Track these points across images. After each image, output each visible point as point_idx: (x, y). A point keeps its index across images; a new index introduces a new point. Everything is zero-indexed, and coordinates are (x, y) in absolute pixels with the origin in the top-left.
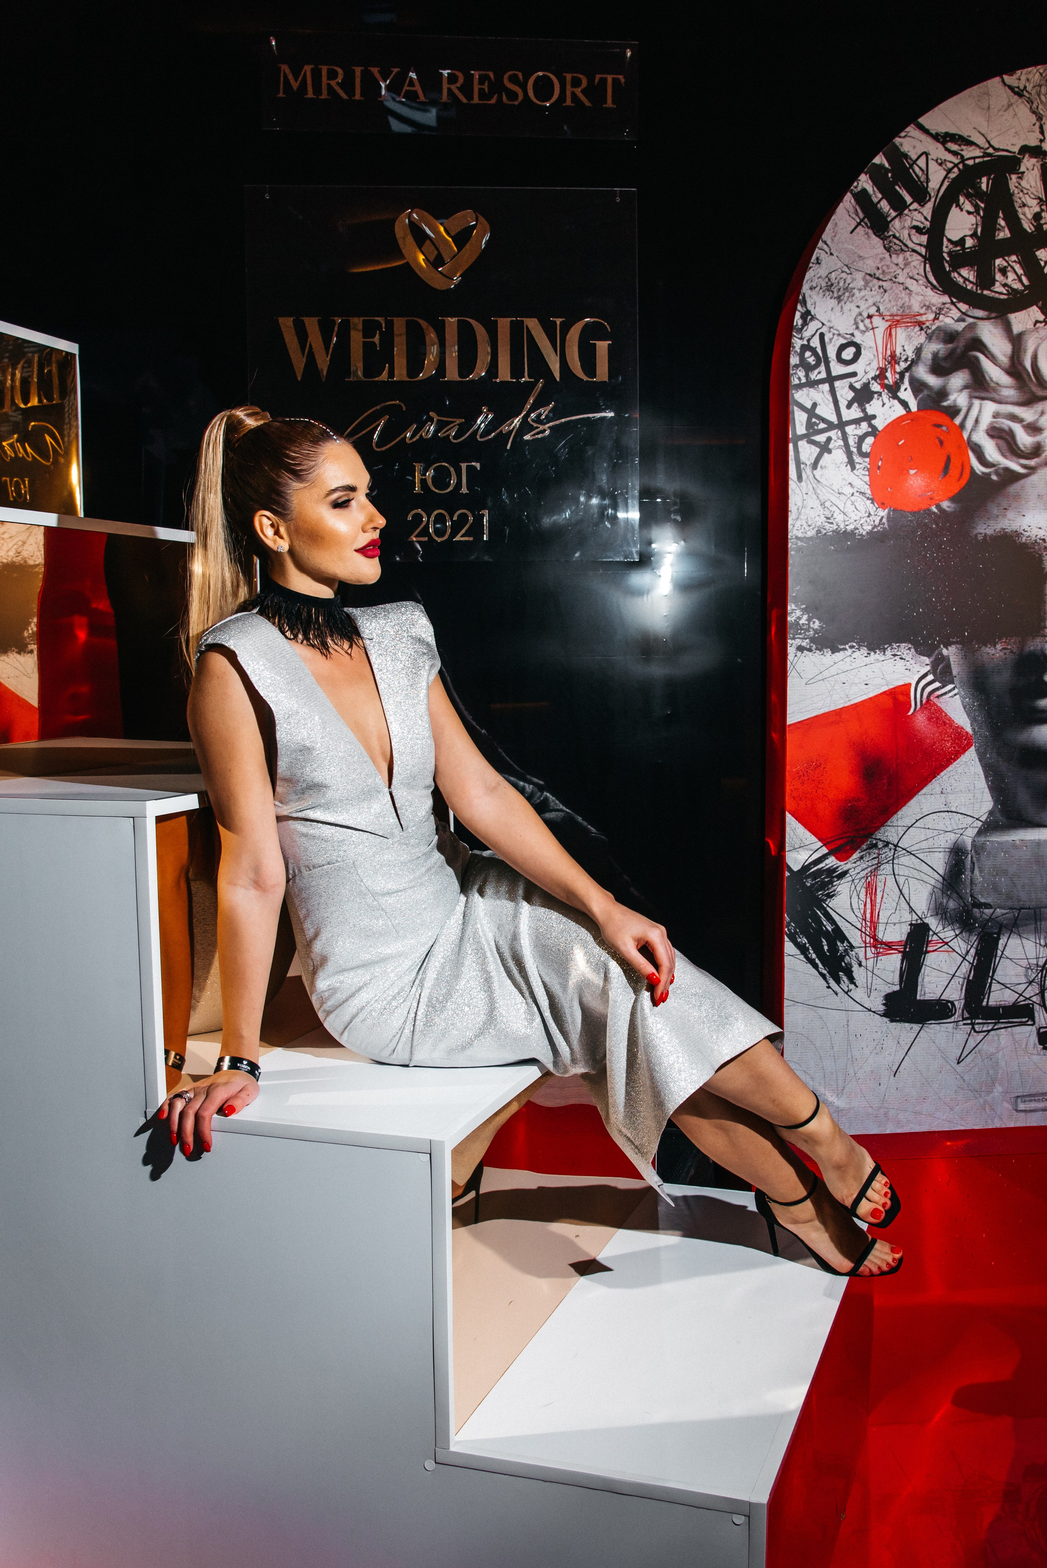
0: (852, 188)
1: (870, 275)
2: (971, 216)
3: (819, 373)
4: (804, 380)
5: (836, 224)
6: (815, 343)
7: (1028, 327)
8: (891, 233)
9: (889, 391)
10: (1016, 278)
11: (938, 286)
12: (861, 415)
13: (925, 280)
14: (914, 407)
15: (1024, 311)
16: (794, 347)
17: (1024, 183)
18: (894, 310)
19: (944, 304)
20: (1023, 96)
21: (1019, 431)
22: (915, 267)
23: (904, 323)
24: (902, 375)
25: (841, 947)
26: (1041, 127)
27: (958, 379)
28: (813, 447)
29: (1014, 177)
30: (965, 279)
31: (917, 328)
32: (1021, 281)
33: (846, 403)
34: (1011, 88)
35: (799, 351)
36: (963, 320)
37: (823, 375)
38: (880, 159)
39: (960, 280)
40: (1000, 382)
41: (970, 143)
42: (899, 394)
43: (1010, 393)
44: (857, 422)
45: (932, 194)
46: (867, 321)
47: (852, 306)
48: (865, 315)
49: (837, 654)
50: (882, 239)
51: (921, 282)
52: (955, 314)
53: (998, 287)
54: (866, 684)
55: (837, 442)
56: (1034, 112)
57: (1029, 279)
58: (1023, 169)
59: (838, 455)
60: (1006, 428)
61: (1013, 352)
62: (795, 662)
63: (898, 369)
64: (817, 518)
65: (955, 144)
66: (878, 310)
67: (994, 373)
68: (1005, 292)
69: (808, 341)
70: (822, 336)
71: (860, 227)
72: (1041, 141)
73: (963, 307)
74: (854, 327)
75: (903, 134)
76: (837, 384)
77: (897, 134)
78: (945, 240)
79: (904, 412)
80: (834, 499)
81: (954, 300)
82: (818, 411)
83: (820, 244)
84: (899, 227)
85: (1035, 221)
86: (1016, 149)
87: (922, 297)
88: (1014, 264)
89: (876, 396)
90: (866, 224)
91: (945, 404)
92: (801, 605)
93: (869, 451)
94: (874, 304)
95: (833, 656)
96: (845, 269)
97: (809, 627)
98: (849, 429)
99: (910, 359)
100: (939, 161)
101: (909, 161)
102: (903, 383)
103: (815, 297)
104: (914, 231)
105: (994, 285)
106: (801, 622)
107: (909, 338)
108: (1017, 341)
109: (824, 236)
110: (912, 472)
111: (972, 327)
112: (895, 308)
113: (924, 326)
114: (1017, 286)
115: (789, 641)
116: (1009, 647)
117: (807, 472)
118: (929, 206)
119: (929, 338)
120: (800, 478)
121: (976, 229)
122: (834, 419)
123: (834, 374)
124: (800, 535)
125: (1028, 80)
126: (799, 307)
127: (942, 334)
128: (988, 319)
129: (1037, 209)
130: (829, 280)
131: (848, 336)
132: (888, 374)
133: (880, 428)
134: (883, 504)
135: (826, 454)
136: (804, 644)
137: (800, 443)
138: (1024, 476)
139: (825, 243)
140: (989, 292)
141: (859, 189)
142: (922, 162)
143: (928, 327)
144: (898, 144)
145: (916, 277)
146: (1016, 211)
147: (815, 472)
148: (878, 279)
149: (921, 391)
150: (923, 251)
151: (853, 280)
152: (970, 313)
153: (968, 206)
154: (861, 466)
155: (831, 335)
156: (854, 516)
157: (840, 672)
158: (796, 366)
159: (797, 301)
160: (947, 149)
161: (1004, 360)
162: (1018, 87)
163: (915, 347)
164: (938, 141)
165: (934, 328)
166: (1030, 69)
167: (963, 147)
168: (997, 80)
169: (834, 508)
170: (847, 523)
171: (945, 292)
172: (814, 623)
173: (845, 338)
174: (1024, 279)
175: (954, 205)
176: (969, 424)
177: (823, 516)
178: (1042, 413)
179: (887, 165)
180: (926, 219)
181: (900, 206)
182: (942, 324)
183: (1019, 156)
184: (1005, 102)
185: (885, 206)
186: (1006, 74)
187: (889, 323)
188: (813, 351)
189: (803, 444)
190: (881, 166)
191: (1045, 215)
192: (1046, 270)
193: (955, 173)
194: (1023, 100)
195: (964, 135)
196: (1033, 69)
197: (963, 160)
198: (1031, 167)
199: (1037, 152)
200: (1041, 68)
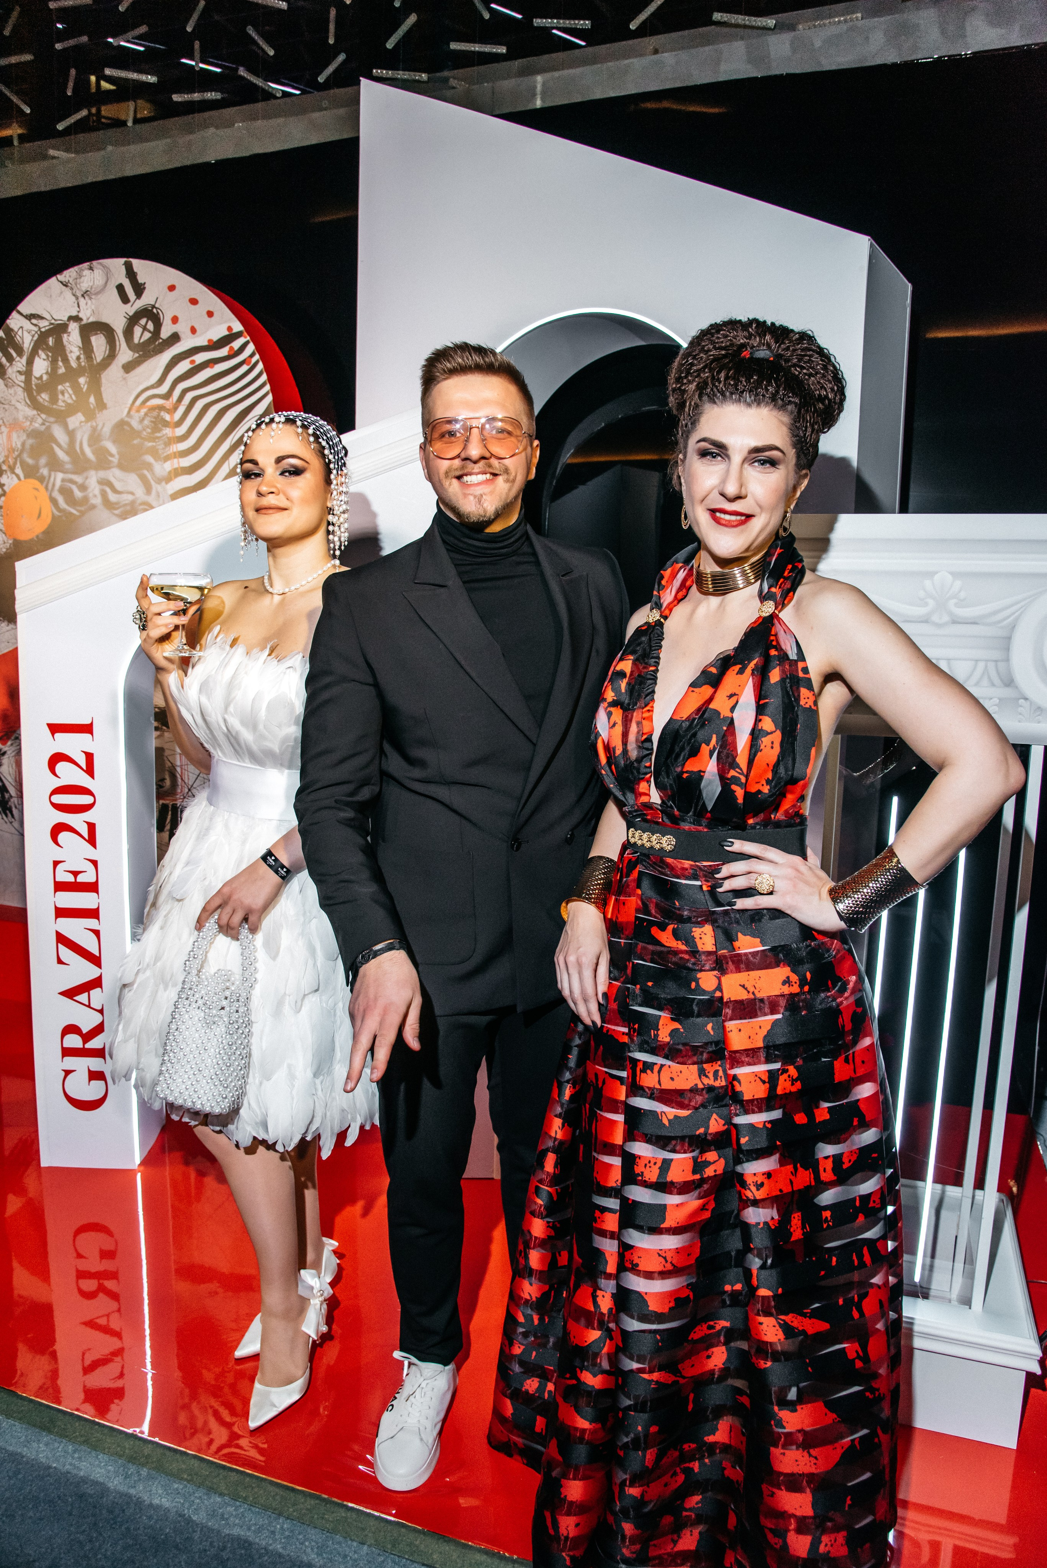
2: (45, 361)
7: (77, 425)
8: (7, 376)
9: (10, 469)
10: (69, 396)
11: (30, 405)
13: (25, 402)
14: (22, 477)
15: (74, 416)
17: (70, 339)
18: (11, 422)
19: (34, 415)
20: (68, 286)
21: (75, 489)
22: (19, 395)
23: (16, 428)
24: (16, 459)
25: (7, 796)
26: (78, 304)
27: (43, 461)
29: (65, 335)
30: (44, 400)
31: (22, 431)
32: (71, 397)
34: (61, 282)
36: (44, 424)
39: (41, 400)
40: (64, 460)
41: (42, 318)
42: (15, 470)
43: (68, 466)
45: (26, 351)
50: (4, 379)
51: (23, 403)
52: (40, 420)
53: (61, 403)
54: (8, 642)
56: (74, 295)
57: (77, 397)
58: (70, 330)
60: (69, 488)
61: (70, 441)
63: (14, 456)
65: (36, 319)
66: (3, 422)
67: (61, 455)
68: (64, 405)
72: (78, 312)
73: (44, 416)
75: (10, 317)
77: (8, 318)
78: (33, 378)
79: (18, 481)
81: (39, 413)
84: (11, 372)
85: (77, 360)
86: (66, 319)
88: (68, 389)
89: (4, 472)
91: (37, 475)
93: (2, 505)
99: (19, 450)
100: (28, 331)
101: (14, 333)
102: (16, 464)
104: (18, 374)
105: (58, 401)
107: (18, 437)
108: (71, 434)
110: (24, 516)
111: (49, 428)
112: (11, 420)
113: (25, 430)
114: (70, 401)
118: (25, 358)
119: (28, 436)
121: (48, 369)
125: (70, 276)
127: (34, 433)
128: (56, 422)
129: (78, 354)
132: (10, 459)
133: (7, 491)
134: (10, 536)
138: (80, 517)
140: (56, 406)
142: (20, 333)
143: (27, 430)
144: (9, 324)
145: (20, 401)
146: (66, 355)
149: (26, 468)
150: (22, 385)
152: (47, 420)
153: (43, 355)
160: (32, 324)
161: (65, 445)
162: (65, 281)
163: (21, 442)
164: (27, 319)
165: (30, 430)
167: (39, 321)
168: (53, 279)
171: (34, 408)
174: (73, 396)
175: (36, 356)
176: (50, 486)
178: (87, 478)
179: (4, 337)
180: (23, 365)
181: (11, 360)
182: (34, 427)
183: (66, 323)
184: (59, 291)
185: (4, 361)
186: (57, 274)
187: (9, 429)
191: (82, 356)
192: (84, 390)
193: (36, 336)
194: (68, 289)
195: (39, 313)
196: (72, 270)
197: (40, 328)
198: (74, 327)
199: (76, 319)
200: (76, 268)
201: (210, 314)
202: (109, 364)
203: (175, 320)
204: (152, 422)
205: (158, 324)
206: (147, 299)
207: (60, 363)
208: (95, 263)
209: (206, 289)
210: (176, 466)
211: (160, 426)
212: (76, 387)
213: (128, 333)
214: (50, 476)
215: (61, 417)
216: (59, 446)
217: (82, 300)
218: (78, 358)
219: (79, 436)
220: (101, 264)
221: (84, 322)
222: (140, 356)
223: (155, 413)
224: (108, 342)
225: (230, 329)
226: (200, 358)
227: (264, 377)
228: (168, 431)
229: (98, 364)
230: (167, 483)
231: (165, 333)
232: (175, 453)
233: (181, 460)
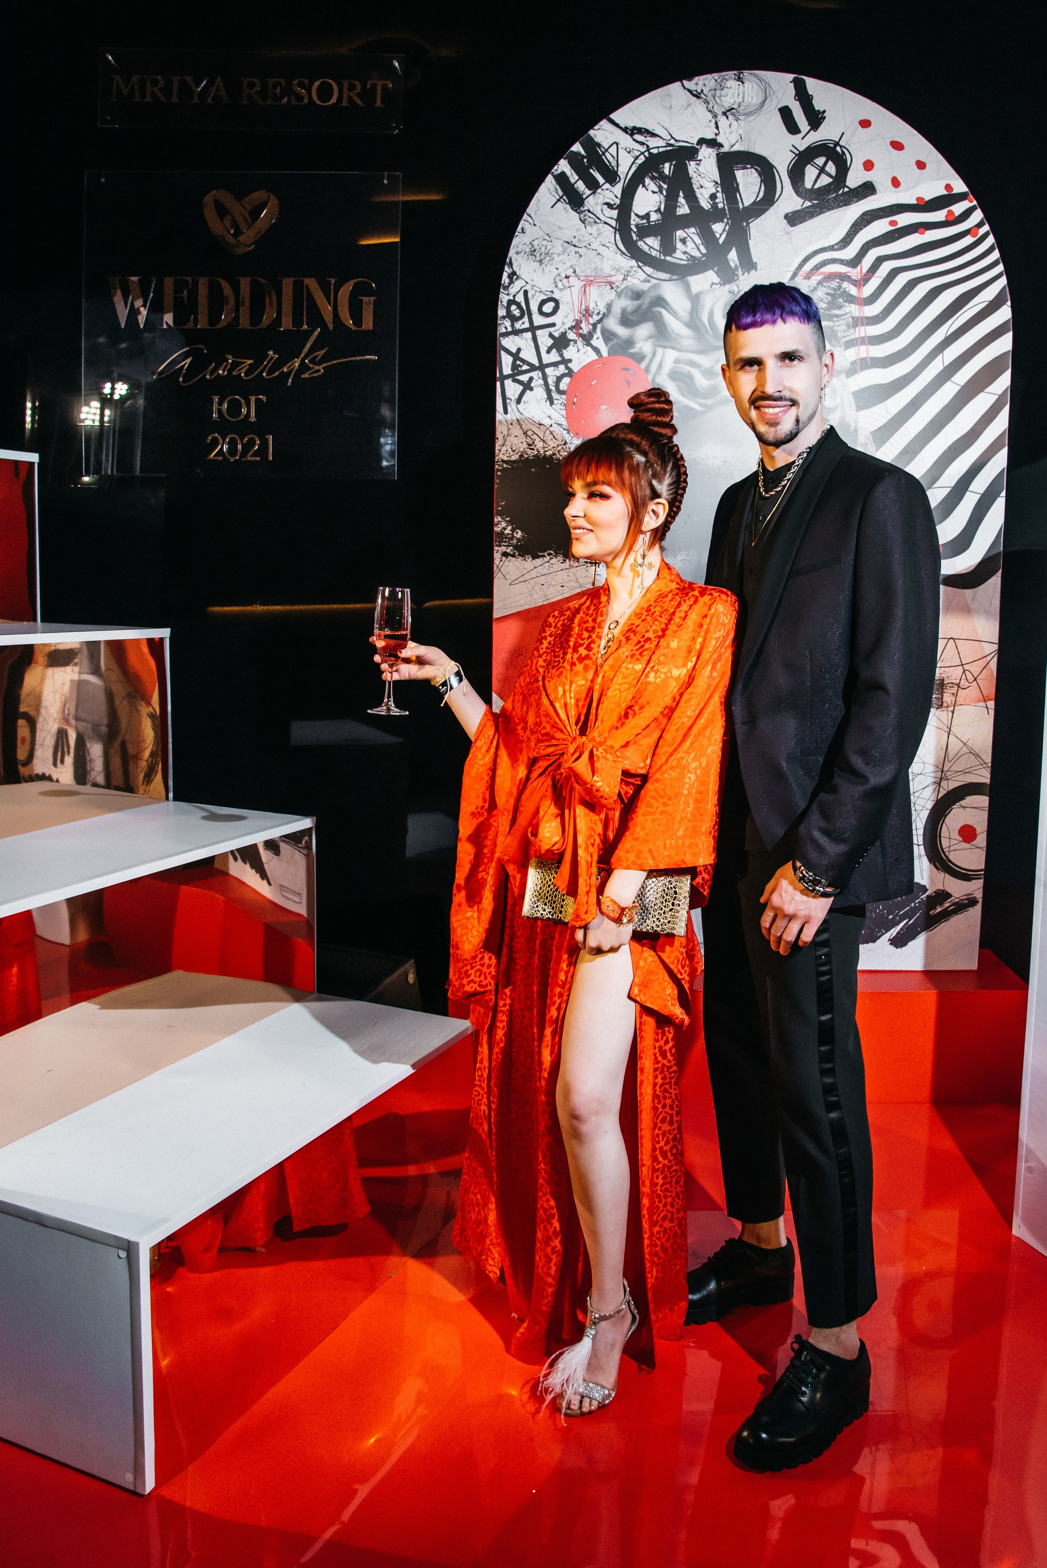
0: (553, 171)
1: (568, 243)
2: (655, 195)
3: (523, 323)
4: (510, 329)
5: (539, 201)
6: (520, 298)
7: (705, 288)
8: (586, 208)
9: (583, 339)
10: (695, 247)
11: (626, 252)
12: (559, 359)
13: (615, 247)
14: (604, 352)
15: (702, 275)
16: (501, 302)
17: (701, 168)
18: (588, 272)
19: (632, 267)
20: (700, 97)
21: (696, 374)
22: (606, 236)
23: (597, 282)
24: (594, 326)
26: (716, 123)
27: (644, 330)
28: (517, 385)
29: (693, 163)
30: (651, 247)
31: (608, 287)
32: (698, 249)
33: (547, 348)
34: (690, 91)
35: (506, 305)
36: (649, 281)
37: (527, 325)
38: (577, 148)
39: (646, 248)
40: (680, 334)
41: (654, 135)
42: (592, 342)
43: (689, 342)
44: (555, 364)
45: (622, 177)
46: (565, 281)
47: (553, 268)
48: (563, 275)
49: (537, 560)
50: (578, 213)
51: (611, 249)
52: (641, 275)
53: (678, 254)
54: (562, 586)
55: (538, 381)
56: (710, 111)
57: (708, 250)
58: (700, 157)
59: (539, 392)
60: (686, 373)
61: (692, 309)
62: (500, 566)
63: (591, 321)
64: (521, 445)
65: (642, 135)
66: (575, 272)
67: (675, 326)
68: (686, 259)
69: (514, 296)
70: (526, 292)
71: (559, 203)
72: (716, 135)
73: (648, 270)
74: (554, 285)
75: (596, 127)
76: (538, 333)
77: (592, 127)
78: (632, 214)
79: (597, 357)
80: (535, 430)
81: (641, 264)
82: (521, 355)
83: (525, 217)
84: (594, 202)
85: (711, 200)
86: (695, 141)
87: (613, 262)
88: (693, 236)
89: (572, 343)
90: (565, 200)
91: (632, 351)
92: (506, 517)
93: (565, 389)
94: (571, 267)
95: (534, 561)
96: (546, 237)
97: (513, 536)
98: (548, 371)
99: (601, 313)
100: (628, 150)
101: (602, 149)
102: (595, 332)
103: (520, 260)
104: (606, 206)
105: (675, 252)
106: (506, 532)
107: (601, 295)
108: (695, 300)
109: (529, 210)
110: (603, 407)
111: (655, 287)
112: (589, 271)
113: (614, 286)
114: (696, 254)
115: (496, 548)
116: (688, 558)
117: (512, 406)
118: (619, 186)
119: (619, 295)
120: (506, 412)
121: (660, 205)
122: (535, 362)
123: (535, 324)
124: (505, 458)
125: (705, 85)
126: (506, 268)
127: (630, 292)
128: (670, 280)
129: (714, 191)
130: (533, 246)
131: (549, 293)
132: (583, 325)
133: (575, 371)
134: (577, 434)
135: (528, 391)
136: (508, 551)
137: (506, 382)
138: (703, 413)
139: (530, 216)
140: (671, 258)
141: (559, 172)
142: (613, 150)
143: (617, 286)
144: (592, 136)
145: (608, 245)
146: (695, 192)
147: (519, 406)
148: (575, 246)
149: (611, 340)
150: (614, 223)
151: (553, 247)
152: (654, 276)
153: (653, 187)
154: (559, 402)
155: (533, 292)
156: (552, 444)
157: (539, 575)
158: (504, 317)
159: (504, 263)
160: (634, 140)
161: (684, 315)
162: (696, 91)
163: (606, 303)
164: (627, 132)
165: (622, 287)
166: (706, 76)
167: (648, 138)
168: (678, 84)
169: (535, 437)
170: (546, 449)
171: (632, 257)
172: (517, 533)
173: (546, 295)
174: (702, 248)
175: (641, 186)
176: (654, 368)
177: (525, 443)
179: (583, 152)
180: (616, 197)
181: (593, 186)
182: (630, 284)
183: (697, 147)
184: (685, 103)
185: (581, 186)
186: (685, 79)
187: (584, 283)
188: (519, 305)
189: (508, 383)
190: (578, 154)
191: (719, 195)
192: (721, 241)
193: (642, 159)
194: (700, 101)
195: (650, 128)
196: (709, 76)
197: (648, 149)
198: (707, 155)
199: (712, 143)
200: (716, 76)
201: (921, 165)
202: (764, 211)
203: (868, 165)
204: (828, 294)
205: (843, 168)
206: (826, 133)
207: (682, 200)
208: (746, 73)
209: (916, 132)
210: (863, 355)
211: (841, 300)
212: (708, 236)
213: (796, 173)
214: (654, 354)
215: (680, 272)
216: (674, 314)
217: (722, 120)
218: (713, 197)
219: (707, 303)
220: (755, 75)
221: (726, 149)
222: (813, 206)
223: (834, 284)
224: (762, 181)
225: (948, 187)
226: (904, 219)
227: (996, 255)
228: (853, 310)
229: (744, 208)
230: (848, 377)
231: (854, 179)
232: (863, 339)
233: (871, 348)
